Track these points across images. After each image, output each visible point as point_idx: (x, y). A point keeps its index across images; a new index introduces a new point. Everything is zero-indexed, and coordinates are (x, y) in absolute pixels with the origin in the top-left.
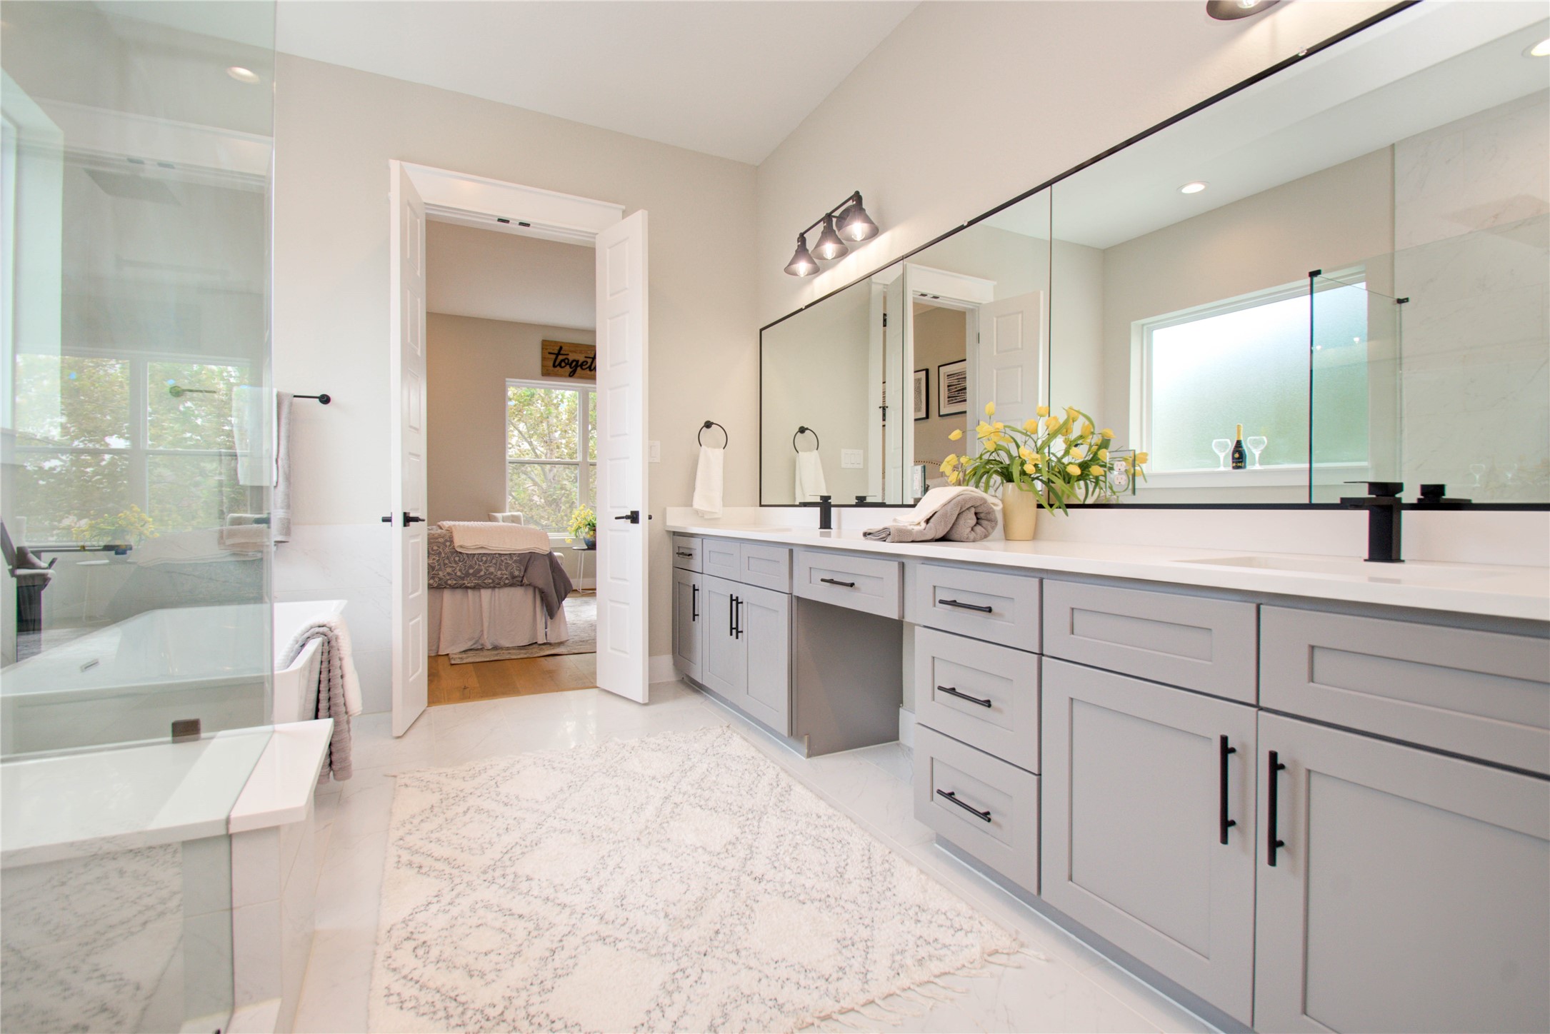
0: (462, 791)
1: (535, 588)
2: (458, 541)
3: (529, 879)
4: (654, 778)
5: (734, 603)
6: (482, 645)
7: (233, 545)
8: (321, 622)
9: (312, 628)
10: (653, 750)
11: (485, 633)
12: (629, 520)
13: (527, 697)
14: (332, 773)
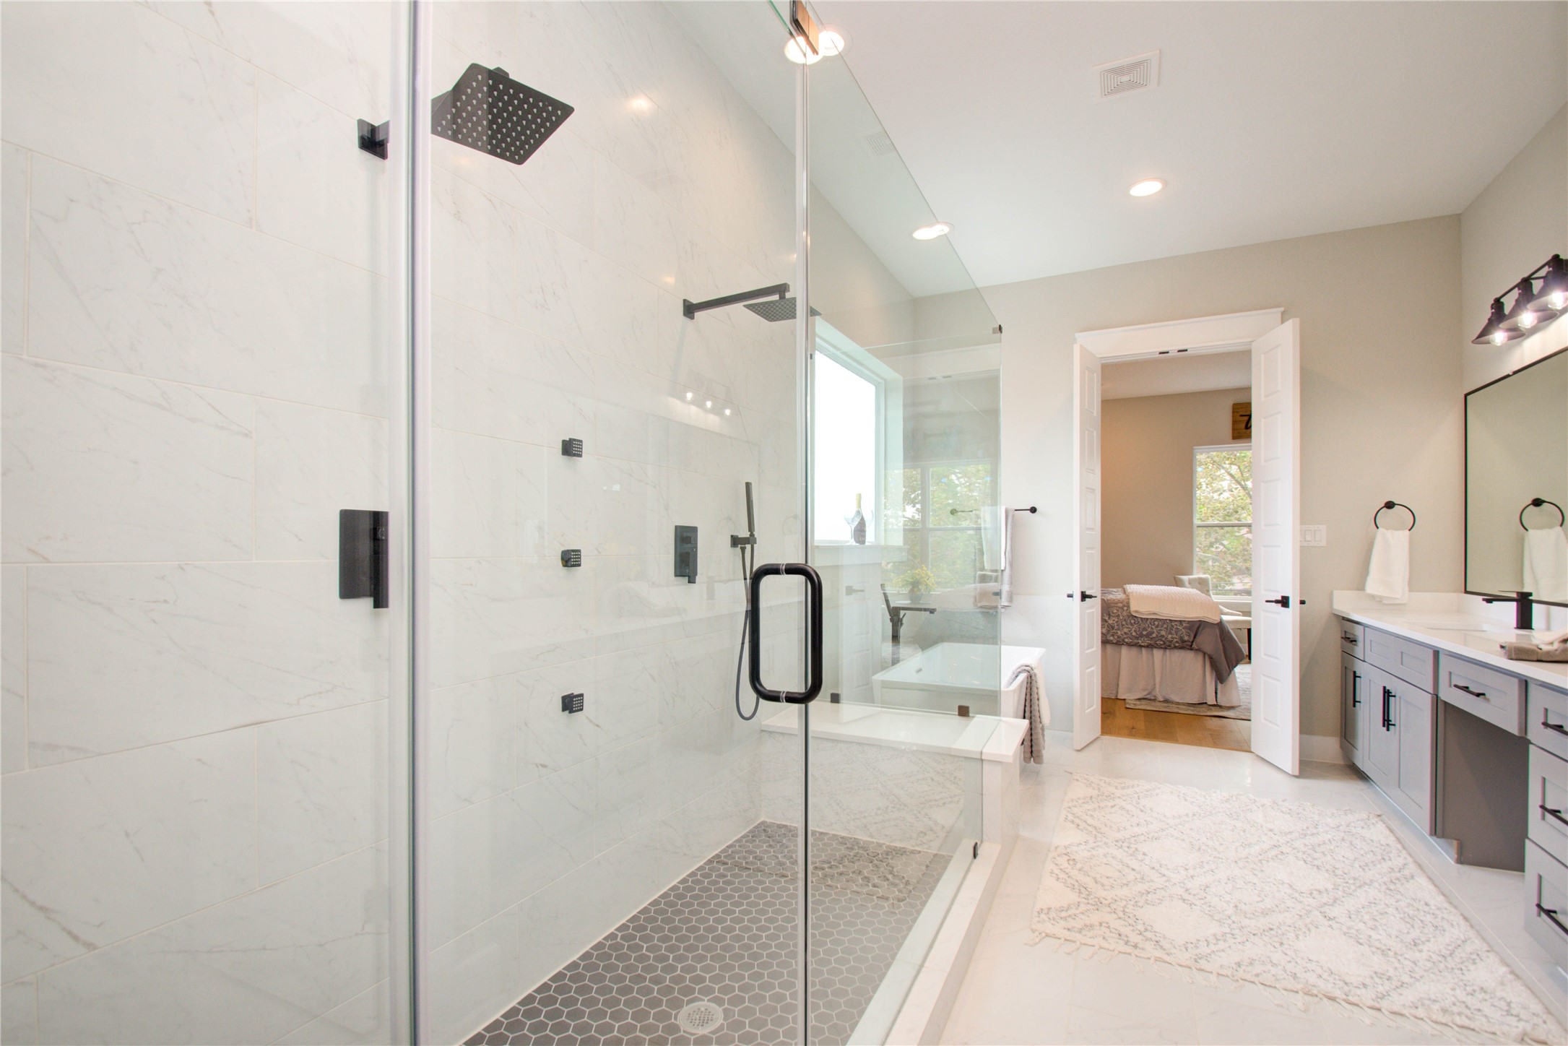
0: (1113, 794)
1: (1205, 654)
2: (1133, 608)
3: (1144, 854)
4: (1271, 830)
5: (1386, 694)
6: (1155, 696)
7: (981, 607)
8: (1027, 663)
9: (1022, 666)
10: (1282, 812)
11: (1157, 686)
12: (1280, 605)
13: (1182, 745)
14: (1032, 759)
